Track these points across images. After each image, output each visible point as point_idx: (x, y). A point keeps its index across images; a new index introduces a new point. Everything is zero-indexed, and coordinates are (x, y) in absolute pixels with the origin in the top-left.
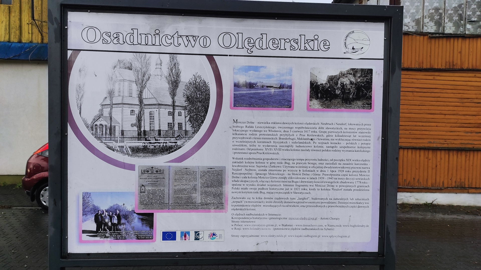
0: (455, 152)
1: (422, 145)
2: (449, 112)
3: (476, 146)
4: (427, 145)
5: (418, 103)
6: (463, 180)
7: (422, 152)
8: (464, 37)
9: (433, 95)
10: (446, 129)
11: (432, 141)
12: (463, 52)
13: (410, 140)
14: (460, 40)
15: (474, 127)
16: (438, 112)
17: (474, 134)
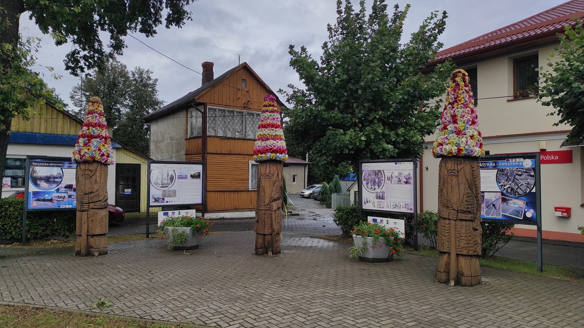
0: (233, 192)
1: (218, 190)
2: (230, 174)
3: (241, 189)
4: (220, 190)
5: (216, 169)
6: (236, 206)
7: (218, 193)
8: (235, 139)
9: (223, 166)
10: (228, 182)
11: (223, 187)
12: (235, 146)
13: (213, 188)
14: (233, 140)
15: (240, 181)
16: (225, 174)
17: (240, 184)
